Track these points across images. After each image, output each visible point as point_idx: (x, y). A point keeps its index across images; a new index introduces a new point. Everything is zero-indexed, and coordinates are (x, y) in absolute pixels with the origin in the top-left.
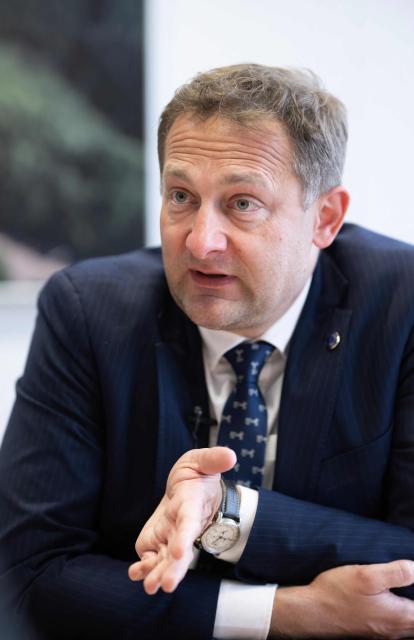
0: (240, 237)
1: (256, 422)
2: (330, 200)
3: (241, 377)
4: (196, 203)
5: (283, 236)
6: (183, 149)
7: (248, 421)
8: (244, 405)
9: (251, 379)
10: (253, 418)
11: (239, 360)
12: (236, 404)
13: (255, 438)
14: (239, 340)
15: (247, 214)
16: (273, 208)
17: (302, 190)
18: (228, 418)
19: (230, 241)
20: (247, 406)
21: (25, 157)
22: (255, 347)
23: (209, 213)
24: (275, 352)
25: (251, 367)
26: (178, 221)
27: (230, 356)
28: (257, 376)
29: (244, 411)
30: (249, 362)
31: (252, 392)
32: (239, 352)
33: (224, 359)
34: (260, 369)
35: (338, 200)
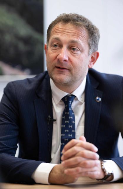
1: (72, 117)
2: (94, 55)
3: (66, 105)
4: (60, 47)
5: (83, 60)
6: (59, 32)
7: (70, 117)
8: (68, 113)
9: (70, 106)
10: (71, 117)
11: (66, 100)
12: (66, 113)
13: (72, 122)
14: (66, 94)
15: (75, 52)
16: (82, 51)
17: (89, 49)
18: (64, 117)
20: (69, 113)
21: (8, 38)
22: (70, 96)
24: (76, 98)
25: (70, 102)
27: (63, 99)
28: (71, 105)
29: (68, 115)
30: (69, 101)
31: (70, 109)
32: (66, 98)
33: (61, 100)
34: (72, 103)
35: (96, 55)
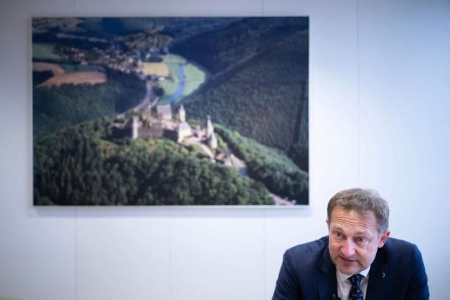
0: (360, 250)
3: (354, 286)
4: (345, 237)
8: (356, 295)
9: (357, 287)
10: (359, 299)
11: (353, 281)
12: (353, 295)
15: (362, 243)
16: (370, 241)
19: (356, 251)
22: (358, 277)
23: (350, 241)
24: (363, 278)
26: (338, 242)
27: (350, 279)
29: (356, 297)
30: (357, 282)
31: (358, 291)
32: (353, 278)
33: (348, 280)
34: (360, 283)
35: (387, 233)
